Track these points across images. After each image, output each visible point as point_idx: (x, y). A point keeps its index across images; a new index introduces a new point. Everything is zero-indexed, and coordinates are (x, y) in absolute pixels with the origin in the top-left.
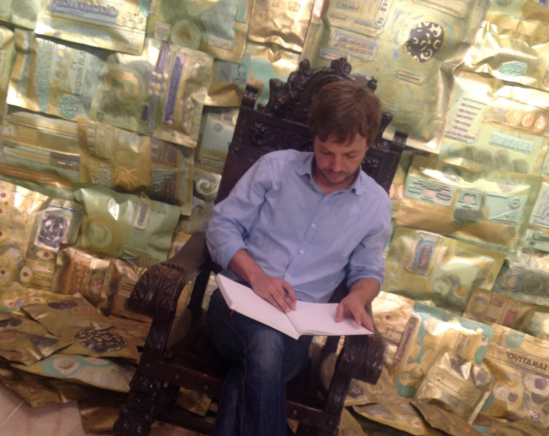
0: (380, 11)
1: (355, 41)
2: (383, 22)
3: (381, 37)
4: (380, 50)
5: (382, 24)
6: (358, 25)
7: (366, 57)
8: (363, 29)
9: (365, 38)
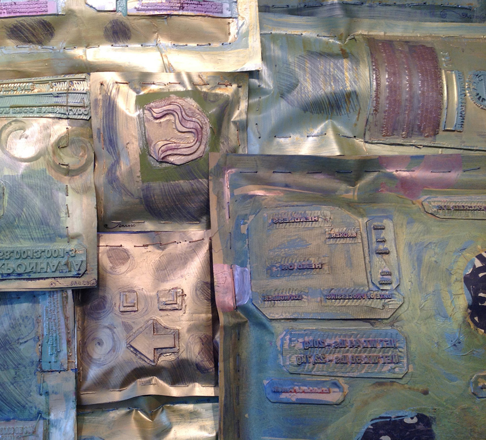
0: (376, 259)
1: (343, 342)
2: (394, 279)
3: (404, 313)
4: (413, 347)
5: (394, 286)
6: (337, 303)
7: (385, 371)
8: (351, 307)
9: (367, 327)
